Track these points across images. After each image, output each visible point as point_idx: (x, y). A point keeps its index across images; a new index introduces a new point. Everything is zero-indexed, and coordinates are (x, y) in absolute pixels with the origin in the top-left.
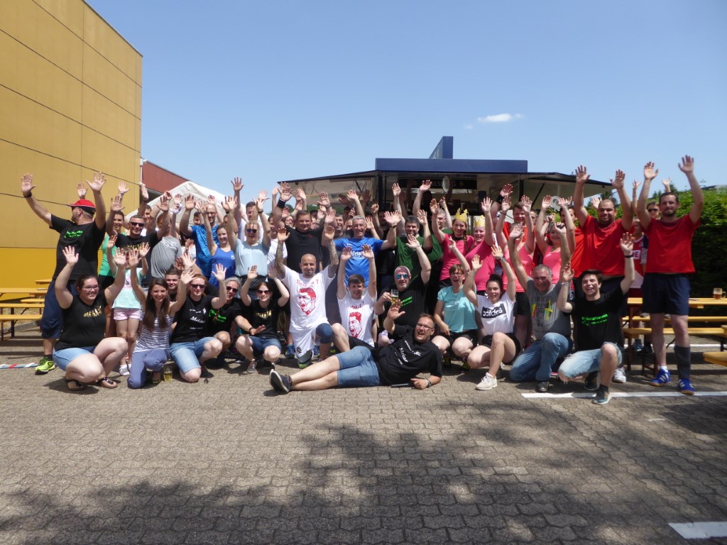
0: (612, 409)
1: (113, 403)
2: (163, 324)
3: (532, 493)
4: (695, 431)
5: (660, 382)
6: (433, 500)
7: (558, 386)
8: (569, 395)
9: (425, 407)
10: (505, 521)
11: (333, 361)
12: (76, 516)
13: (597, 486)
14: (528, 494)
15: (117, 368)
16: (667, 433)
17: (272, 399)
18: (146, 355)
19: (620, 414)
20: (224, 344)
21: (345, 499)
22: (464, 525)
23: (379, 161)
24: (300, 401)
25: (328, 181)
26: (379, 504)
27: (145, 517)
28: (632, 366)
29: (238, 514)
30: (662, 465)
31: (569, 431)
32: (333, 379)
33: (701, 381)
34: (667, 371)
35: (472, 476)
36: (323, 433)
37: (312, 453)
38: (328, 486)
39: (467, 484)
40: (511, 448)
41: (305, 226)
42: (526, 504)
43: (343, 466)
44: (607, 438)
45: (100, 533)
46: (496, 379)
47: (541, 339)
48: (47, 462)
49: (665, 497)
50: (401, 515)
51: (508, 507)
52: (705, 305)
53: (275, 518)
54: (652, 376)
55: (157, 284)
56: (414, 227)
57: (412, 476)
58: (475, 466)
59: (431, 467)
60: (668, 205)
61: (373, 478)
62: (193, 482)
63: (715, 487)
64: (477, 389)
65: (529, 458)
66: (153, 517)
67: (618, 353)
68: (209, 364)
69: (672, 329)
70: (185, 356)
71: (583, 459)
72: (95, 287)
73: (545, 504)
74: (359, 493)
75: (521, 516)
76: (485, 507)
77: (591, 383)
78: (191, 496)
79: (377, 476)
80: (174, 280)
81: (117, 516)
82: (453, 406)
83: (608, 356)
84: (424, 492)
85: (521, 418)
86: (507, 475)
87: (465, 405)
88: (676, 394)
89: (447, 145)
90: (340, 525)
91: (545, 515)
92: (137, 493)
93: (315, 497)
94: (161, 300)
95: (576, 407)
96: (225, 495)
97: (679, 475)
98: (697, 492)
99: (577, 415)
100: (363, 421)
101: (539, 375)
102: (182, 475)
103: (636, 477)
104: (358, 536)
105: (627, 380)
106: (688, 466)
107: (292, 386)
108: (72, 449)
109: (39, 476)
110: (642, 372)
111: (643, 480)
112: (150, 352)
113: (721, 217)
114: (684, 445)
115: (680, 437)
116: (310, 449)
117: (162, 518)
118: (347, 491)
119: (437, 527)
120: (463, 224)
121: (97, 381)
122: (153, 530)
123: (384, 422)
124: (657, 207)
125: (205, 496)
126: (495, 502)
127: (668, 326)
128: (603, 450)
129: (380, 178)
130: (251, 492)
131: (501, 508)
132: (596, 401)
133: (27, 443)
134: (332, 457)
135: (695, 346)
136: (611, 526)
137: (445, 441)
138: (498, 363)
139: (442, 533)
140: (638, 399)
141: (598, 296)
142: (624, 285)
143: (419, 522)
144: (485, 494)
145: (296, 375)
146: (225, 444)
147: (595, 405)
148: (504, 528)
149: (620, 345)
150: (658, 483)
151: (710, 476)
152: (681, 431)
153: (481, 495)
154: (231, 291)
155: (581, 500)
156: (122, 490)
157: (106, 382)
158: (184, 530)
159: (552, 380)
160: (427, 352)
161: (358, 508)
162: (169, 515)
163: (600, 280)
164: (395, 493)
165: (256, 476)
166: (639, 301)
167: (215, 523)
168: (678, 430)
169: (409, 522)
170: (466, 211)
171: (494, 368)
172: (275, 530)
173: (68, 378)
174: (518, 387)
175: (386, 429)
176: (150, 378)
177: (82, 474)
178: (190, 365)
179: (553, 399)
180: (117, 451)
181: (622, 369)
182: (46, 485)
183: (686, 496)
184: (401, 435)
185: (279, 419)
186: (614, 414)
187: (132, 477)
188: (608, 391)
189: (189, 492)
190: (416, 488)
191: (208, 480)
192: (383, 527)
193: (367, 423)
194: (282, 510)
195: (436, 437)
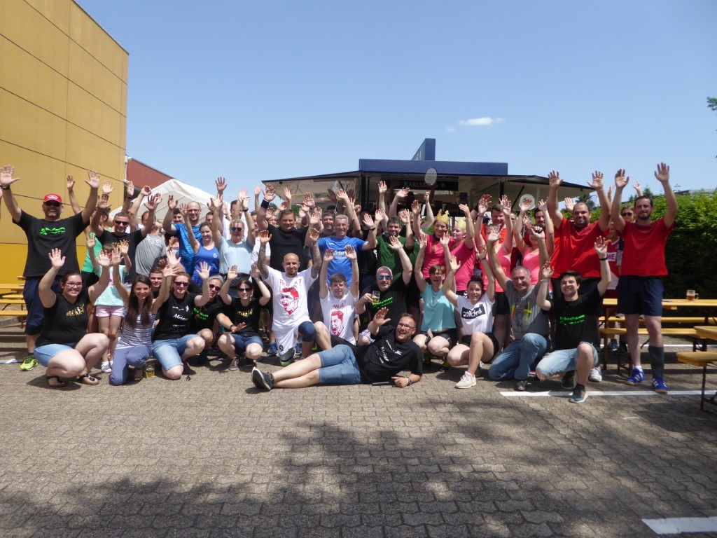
0: (588, 407)
1: (95, 400)
2: (146, 321)
3: (509, 491)
4: (668, 430)
5: (635, 381)
6: (412, 497)
7: (536, 384)
8: (545, 394)
9: (406, 404)
10: (483, 518)
11: (315, 359)
12: (55, 514)
13: (573, 483)
14: (506, 492)
15: (98, 366)
16: (641, 431)
17: (254, 396)
18: (128, 351)
19: (596, 412)
20: (207, 341)
21: (325, 496)
22: (443, 522)
23: (362, 162)
24: (281, 398)
25: (312, 180)
26: (359, 502)
27: (125, 515)
28: (608, 365)
29: (218, 512)
30: (637, 462)
31: (546, 429)
32: (315, 377)
33: (674, 380)
34: (641, 370)
35: (451, 473)
36: (304, 431)
37: (293, 450)
38: (309, 483)
39: (446, 481)
40: (489, 446)
41: (288, 225)
42: (504, 501)
43: (323, 464)
44: (583, 437)
45: (78, 531)
46: (475, 378)
47: (520, 339)
48: (26, 459)
49: (639, 494)
50: (381, 512)
51: (486, 504)
52: (678, 307)
53: (256, 515)
54: (627, 376)
55: (140, 281)
56: (396, 227)
57: (392, 474)
58: (454, 463)
59: (411, 465)
60: (643, 208)
61: (353, 475)
62: (174, 479)
63: (686, 484)
64: (456, 388)
65: (508, 456)
66: (133, 514)
67: (593, 352)
68: (192, 361)
69: (646, 329)
70: (168, 353)
71: (560, 457)
72: (79, 284)
73: (522, 501)
74: (339, 491)
75: (498, 513)
76: (464, 505)
77: (568, 382)
78: (171, 493)
79: (357, 474)
80: (159, 279)
81: (97, 514)
82: (433, 403)
83: (584, 355)
84: (403, 489)
85: (500, 416)
86: (485, 472)
87: (444, 403)
88: (651, 393)
89: (429, 146)
90: (320, 522)
91: (522, 512)
92: (118, 491)
93: (296, 494)
94: (144, 298)
95: (554, 405)
96: (206, 492)
97: (653, 472)
98: (670, 488)
99: (554, 413)
100: (344, 419)
101: (517, 374)
102: (163, 472)
103: (611, 475)
104: (338, 533)
105: (603, 379)
106: (660, 463)
107: (274, 384)
108: (53, 446)
109: (18, 474)
110: (618, 372)
111: (617, 477)
112: (132, 349)
113: (694, 221)
114: (657, 443)
115: (654, 435)
116: (291, 447)
117: (142, 516)
118: (327, 489)
119: (416, 524)
120: (444, 225)
121: (78, 377)
122: (132, 527)
123: (365, 420)
124: (631, 212)
125: (186, 494)
126: (473, 499)
127: (642, 326)
128: (579, 447)
129: (363, 179)
130: (231, 489)
131: (479, 505)
132: (572, 400)
133: (6, 440)
134: (313, 455)
135: (669, 346)
136: (586, 522)
137: (425, 439)
138: (477, 361)
139: (421, 530)
140: (614, 397)
141: (576, 297)
142: (601, 287)
143: (398, 519)
144: (464, 491)
145: (278, 373)
146: (206, 442)
147: (571, 404)
148: (482, 524)
149: (597, 345)
150: (633, 480)
151: (682, 473)
152: (655, 429)
153: (459, 492)
154: (214, 289)
155: (557, 498)
156: (102, 487)
157: (87, 379)
158: (164, 528)
159: (530, 379)
160: (408, 351)
161: (338, 505)
162: (149, 512)
163: (578, 282)
164: (375, 490)
165: (237, 473)
166: (614, 302)
167: (195, 520)
168: (651, 428)
169: (388, 519)
170: (447, 212)
171: (474, 367)
172: (255, 528)
173: (48, 375)
174: (497, 386)
175: (367, 427)
176: (132, 375)
177: (62, 471)
178: (173, 364)
179: (531, 398)
180: (98, 448)
181: (599, 368)
182: (24, 482)
183: (658, 492)
184: (381, 433)
185: (260, 417)
186: (591, 413)
187: (112, 474)
188: (584, 390)
189: (170, 489)
190: (396, 485)
191: (189, 477)
192: (363, 524)
193: (348, 421)
194: (263, 506)
195: (416, 434)
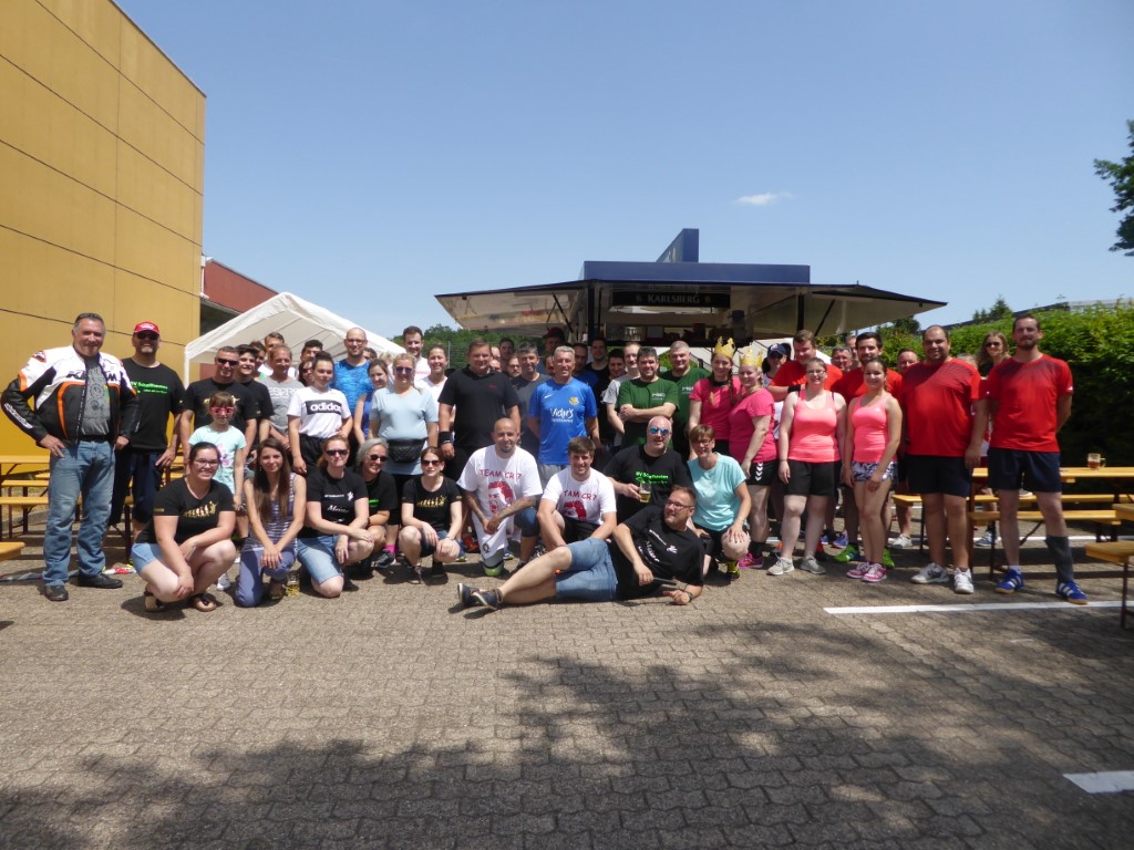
3: (870, 740)
4: (1078, 655)
14: (865, 742)
16: (1040, 659)
22: (784, 783)
23: (589, 265)
26: (660, 759)
27: (327, 783)
28: (978, 569)
29: (461, 777)
41: (481, 363)
42: (866, 754)
51: (840, 759)
52: (1078, 479)
53: (516, 780)
56: (651, 362)
57: (696, 722)
60: (1026, 333)
63: (1118, 727)
66: (339, 783)
70: (320, 561)
72: (212, 462)
73: (890, 753)
76: (809, 760)
84: (718, 742)
86: (829, 717)
89: (689, 241)
91: (894, 767)
94: (275, 470)
97: (1067, 712)
100: (603, 650)
104: (641, 800)
110: (991, 577)
114: (1066, 673)
115: (1058, 663)
120: (728, 360)
122: (345, 800)
127: (1029, 508)
129: (591, 292)
131: (832, 760)
140: (991, 612)
143: (721, 781)
146: (412, 684)
151: (1109, 713)
152: (1060, 654)
154: (378, 461)
155: (938, 748)
160: (689, 547)
164: (677, 744)
165: (471, 725)
167: (432, 789)
168: (1054, 654)
169: (707, 781)
170: (731, 341)
175: (641, 661)
177: (212, 727)
178: (327, 572)
181: (967, 574)
190: (706, 737)
193: (610, 652)
195: (716, 668)
